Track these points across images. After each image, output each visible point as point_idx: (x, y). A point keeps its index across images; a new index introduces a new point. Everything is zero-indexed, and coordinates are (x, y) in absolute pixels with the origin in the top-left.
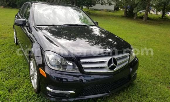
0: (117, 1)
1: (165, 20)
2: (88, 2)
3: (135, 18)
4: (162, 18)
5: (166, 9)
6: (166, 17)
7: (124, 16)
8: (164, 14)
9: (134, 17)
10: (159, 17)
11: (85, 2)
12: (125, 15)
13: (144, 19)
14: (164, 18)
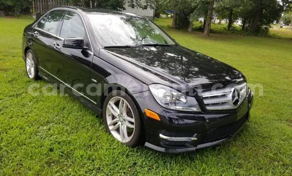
0: (157, 2)
1: (233, 33)
2: (114, 3)
3: (190, 30)
4: (229, 29)
5: (234, 14)
6: (234, 27)
7: (172, 28)
8: (231, 22)
9: (188, 28)
10: (225, 28)
11: (109, 3)
12: (174, 26)
13: (206, 32)
14: (231, 29)
